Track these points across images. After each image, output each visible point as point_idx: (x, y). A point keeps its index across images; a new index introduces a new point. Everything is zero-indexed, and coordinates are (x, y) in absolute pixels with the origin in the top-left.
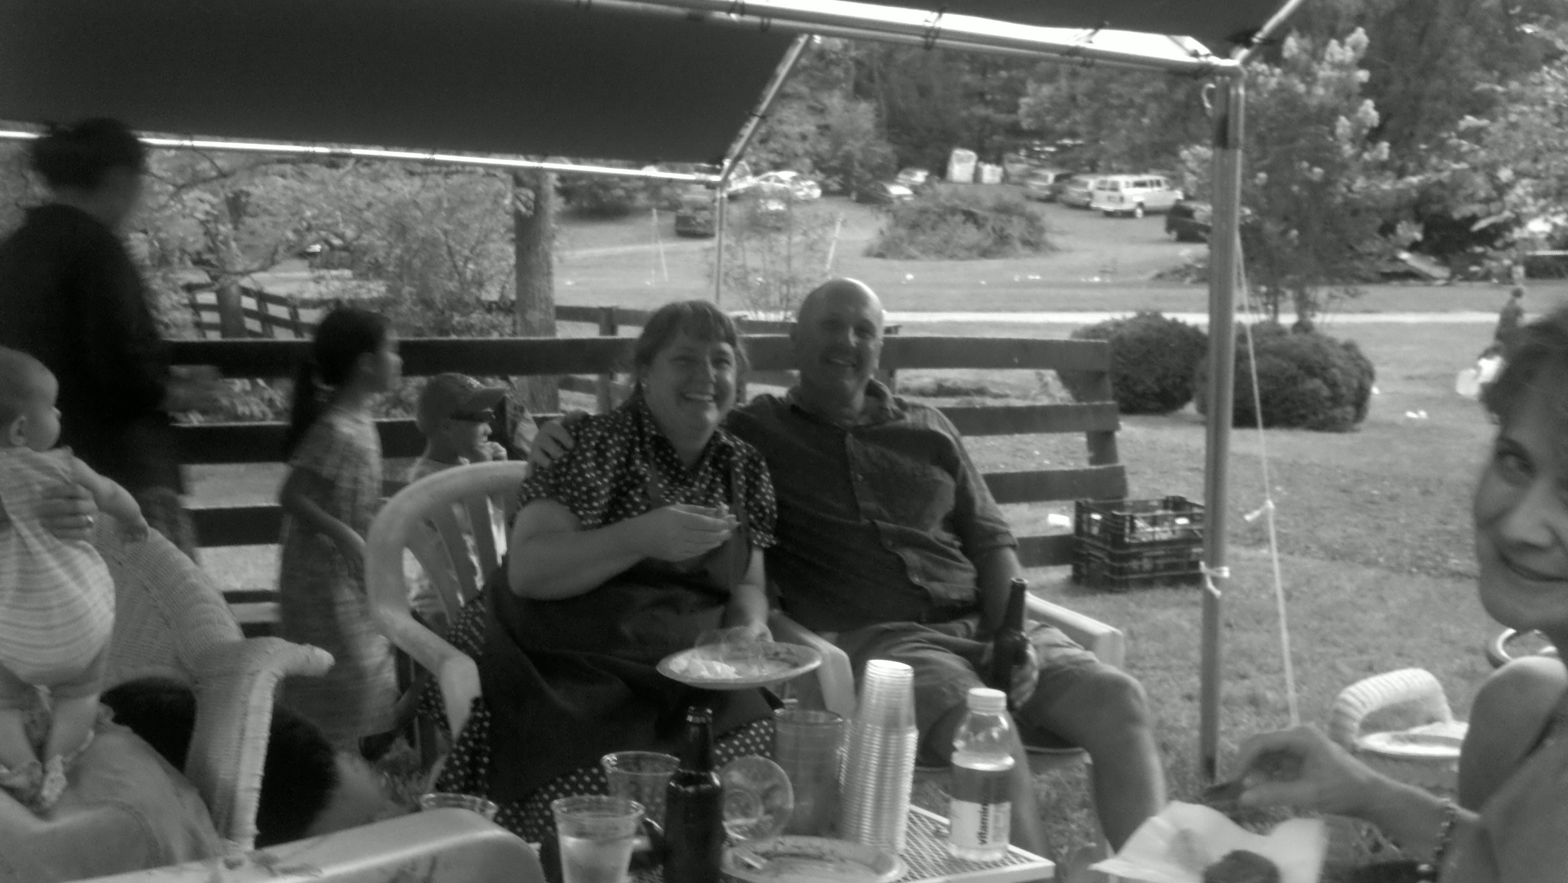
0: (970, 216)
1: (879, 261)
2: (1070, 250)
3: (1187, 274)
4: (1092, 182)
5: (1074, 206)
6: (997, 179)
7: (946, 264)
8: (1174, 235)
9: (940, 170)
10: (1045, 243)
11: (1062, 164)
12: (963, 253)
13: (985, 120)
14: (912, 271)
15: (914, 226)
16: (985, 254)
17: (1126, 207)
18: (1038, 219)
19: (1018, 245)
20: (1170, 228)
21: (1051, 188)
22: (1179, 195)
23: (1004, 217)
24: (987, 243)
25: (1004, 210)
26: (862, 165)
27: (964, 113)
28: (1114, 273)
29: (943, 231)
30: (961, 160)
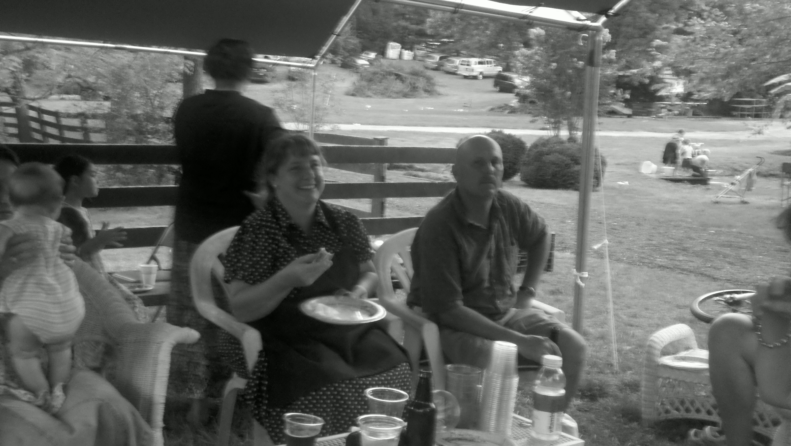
0: (398, 76)
1: (352, 98)
2: (447, 95)
3: (506, 109)
4: (457, 61)
5: (449, 73)
6: (411, 58)
7: (386, 100)
8: (498, 89)
9: (382, 52)
10: (436, 91)
11: (443, 52)
12: (394, 95)
13: (405, 28)
14: (369, 104)
15: (370, 80)
16: (406, 96)
17: (474, 74)
18: (432, 79)
19: (422, 92)
20: (496, 85)
21: (437, 63)
22: (500, 69)
23: (415, 77)
24: (407, 90)
25: (415, 74)
26: (344, 49)
27: (395, 24)
28: (469, 107)
29: (385, 84)
30: (393, 48)
